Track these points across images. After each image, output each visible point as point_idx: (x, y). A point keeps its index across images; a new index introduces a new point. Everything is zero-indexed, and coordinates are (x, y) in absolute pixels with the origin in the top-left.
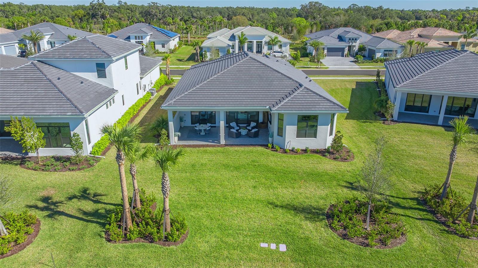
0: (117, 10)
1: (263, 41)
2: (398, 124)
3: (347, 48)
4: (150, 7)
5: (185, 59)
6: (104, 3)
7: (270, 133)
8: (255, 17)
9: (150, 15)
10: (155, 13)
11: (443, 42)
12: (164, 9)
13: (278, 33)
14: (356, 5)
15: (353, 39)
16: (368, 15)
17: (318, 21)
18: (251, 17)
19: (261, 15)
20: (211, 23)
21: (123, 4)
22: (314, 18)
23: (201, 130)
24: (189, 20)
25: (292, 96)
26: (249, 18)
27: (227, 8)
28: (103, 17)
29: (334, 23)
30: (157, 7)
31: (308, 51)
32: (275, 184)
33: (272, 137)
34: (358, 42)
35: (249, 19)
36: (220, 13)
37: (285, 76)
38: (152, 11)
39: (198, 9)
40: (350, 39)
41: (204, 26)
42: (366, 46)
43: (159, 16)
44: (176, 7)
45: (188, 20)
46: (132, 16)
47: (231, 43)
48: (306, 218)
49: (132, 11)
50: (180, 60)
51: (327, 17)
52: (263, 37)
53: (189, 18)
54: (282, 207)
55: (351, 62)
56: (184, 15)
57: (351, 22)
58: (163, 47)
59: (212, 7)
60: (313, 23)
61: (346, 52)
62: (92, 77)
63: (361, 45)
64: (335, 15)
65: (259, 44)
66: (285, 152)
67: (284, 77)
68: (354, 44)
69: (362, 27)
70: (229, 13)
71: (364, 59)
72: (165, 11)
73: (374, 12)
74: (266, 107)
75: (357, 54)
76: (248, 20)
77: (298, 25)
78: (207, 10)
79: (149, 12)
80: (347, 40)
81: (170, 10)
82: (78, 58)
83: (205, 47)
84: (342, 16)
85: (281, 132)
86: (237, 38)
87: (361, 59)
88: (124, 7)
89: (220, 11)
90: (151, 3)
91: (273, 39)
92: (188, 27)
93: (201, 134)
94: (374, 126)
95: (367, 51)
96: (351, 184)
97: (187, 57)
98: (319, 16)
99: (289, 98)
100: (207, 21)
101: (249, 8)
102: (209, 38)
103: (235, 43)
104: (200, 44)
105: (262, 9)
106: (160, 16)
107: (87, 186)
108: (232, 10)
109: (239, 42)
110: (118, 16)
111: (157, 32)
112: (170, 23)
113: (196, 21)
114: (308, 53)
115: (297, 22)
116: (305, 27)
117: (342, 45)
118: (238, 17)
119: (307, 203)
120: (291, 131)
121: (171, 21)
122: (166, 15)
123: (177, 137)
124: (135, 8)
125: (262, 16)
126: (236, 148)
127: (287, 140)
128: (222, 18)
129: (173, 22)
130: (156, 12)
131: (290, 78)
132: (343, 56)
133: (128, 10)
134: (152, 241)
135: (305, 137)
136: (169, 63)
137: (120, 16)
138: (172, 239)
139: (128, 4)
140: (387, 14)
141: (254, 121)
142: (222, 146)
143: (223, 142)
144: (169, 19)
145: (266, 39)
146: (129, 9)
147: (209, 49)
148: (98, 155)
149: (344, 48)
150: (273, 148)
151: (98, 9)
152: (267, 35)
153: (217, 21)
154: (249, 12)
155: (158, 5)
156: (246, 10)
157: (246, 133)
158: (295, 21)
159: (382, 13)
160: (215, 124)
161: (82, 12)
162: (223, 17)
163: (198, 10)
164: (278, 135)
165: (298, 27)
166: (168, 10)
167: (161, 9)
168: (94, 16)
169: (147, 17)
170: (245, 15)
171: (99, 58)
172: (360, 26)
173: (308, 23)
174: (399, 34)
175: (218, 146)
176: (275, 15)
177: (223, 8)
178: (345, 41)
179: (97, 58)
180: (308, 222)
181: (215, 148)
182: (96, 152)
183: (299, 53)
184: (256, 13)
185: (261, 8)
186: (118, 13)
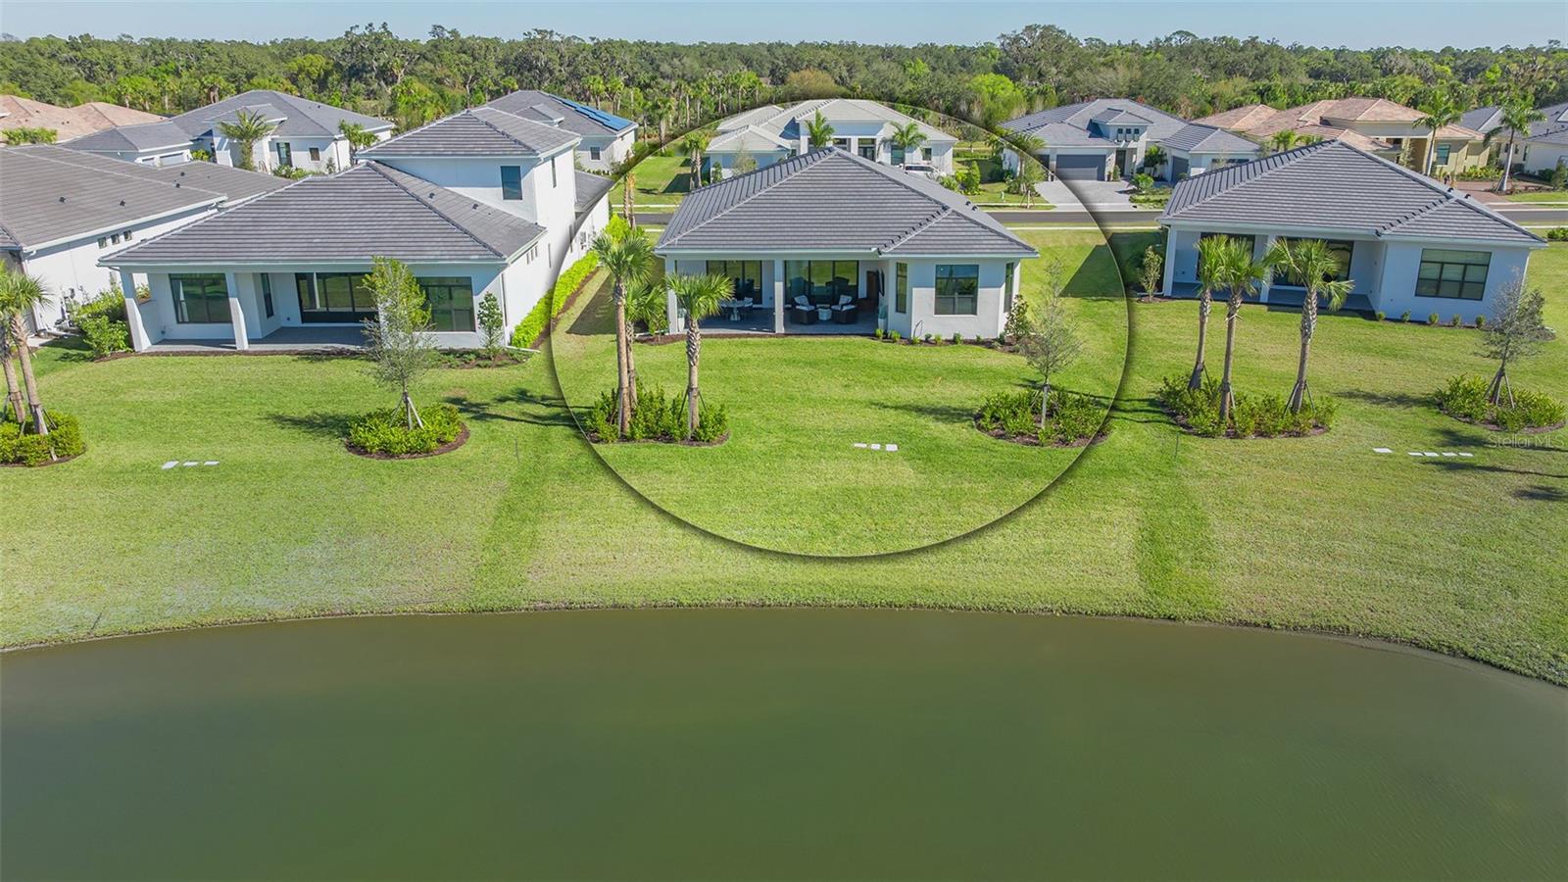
0: (428, 55)
1: (879, 137)
2: (1170, 302)
3: (1113, 157)
4: (530, 42)
5: (661, 189)
6: (390, 34)
7: (881, 309)
8: (857, 74)
9: (529, 71)
10: (546, 63)
11: (1385, 138)
12: (574, 49)
13: (924, 117)
14: (1188, 34)
15: (1129, 131)
16: (1213, 67)
17: (1049, 85)
18: (845, 74)
19: (875, 66)
20: (722, 91)
21: (448, 35)
22: (1041, 75)
23: (732, 308)
24: (653, 83)
25: (925, 228)
26: (840, 77)
27: (770, 48)
28: (386, 75)
29: (1099, 90)
30: (554, 46)
31: (1005, 167)
32: (885, 383)
33: (885, 316)
34: (1144, 138)
35: (838, 78)
36: (748, 63)
37: (913, 191)
38: (537, 59)
39: (675, 52)
40: (1120, 131)
41: (702, 103)
42: (1167, 151)
43: (557, 74)
44: (610, 42)
45: (648, 86)
46: (476, 73)
47: (787, 144)
48: (937, 419)
49: (475, 59)
50: (648, 192)
51: (1077, 73)
52: (879, 126)
53: (653, 78)
54: (896, 408)
55: (1120, 192)
56: (635, 69)
57: (1149, 87)
58: (596, 155)
59: (719, 45)
60: (1035, 90)
61: (1110, 166)
62: (490, 197)
63: (1153, 148)
64: (1104, 64)
65: (865, 149)
66: (912, 342)
67: (911, 193)
68: (1132, 145)
69: (1183, 101)
70: (776, 61)
71: (1155, 185)
72: (577, 56)
73: (1232, 57)
74: (870, 249)
75: (1140, 171)
76: (836, 81)
77: (987, 96)
78: (702, 55)
79: (526, 60)
80: (1113, 133)
81: (594, 52)
82: (465, 155)
83: (716, 154)
84: (1121, 69)
85: (902, 306)
86: (804, 129)
87: (1147, 182)
88: (449, 45)
89: (747, 57)
90: (533, 32)
91: (904, 129)
92: (659, 103)
93: (732, 319)
94: (1116, 305)
95: (1170, 162)
96: (1034, 382)
97: (666, 183)
98: (1054, 70)
99: (919, 231)
100: (711, 86)
101: (840, 46)
102: (724, 133)
103: (799, 146)
104: (702, 144)
105: (883, 50)
106: (563, 73)
107: (524, 387)
108: (784, 54)
109: (810, 142)
110: (431, 71)
111: (576, 116)
112: (598, 94)
113: (677, 87)
114: (1004, 172)
115: (984, 87)
116: (1008, 104)
117: (1097, 146)
118: (806, 73)
119: (943, 403)
120: (923, 298)
121: (602, 87)
122: (582, 69)
123: (683, 319)
124: (484, 48)
125: (877, 71)
126: (809, 339)
127: (915, 321)
128: (754, 78)
129: (607, 90)
130: (550, 60)
131: (924, 196)
132: (1101, 178)
133: (463, 55)
134: (671, 440)
135: (954, 314)
136: (632, 186)
137: (439, 73)
138: (705, 437)
139: (464, 36)
140: (1274, 63)
141: (847, 293)
142: (778, 336)
143: (780, 328)
144: (595, 79)
145: (887, 132)
146: (465, 52)
147: (729, 159)
148: (525, 347)
149: (1104, 157)
150: (885, 338)
151: (371, 52)
152: (888, 121)
153: (741, 87)
154: (840, 59)
155: (556, 38)
156: (829, 53)
157: (829, 317)
158: (980, 84)
159: (1256, 58)
160: (761, 303)
161: (319, 62)
162: (759, 76)
163: (675, 55)
164: (897, 311)
165: (989, 104)
166: (585, 53)
167: (563, 49)
168: (355, 73)
169: (522, 74)
170: (825, 68)
171: (509, 155)
172: (1175, 98)
173: (1018, 91)
174: (1271, 118)
175: (771, 336)
176: (922, 68)
177: (752, 45)
178: (1108, 137)
179: (506, 155)
180: (940, 423)
181: (764, 339)
182: (522, 342)
183: (977, 168)
184: (860, 61)
185: (877, 47)
186: (432, 61)
